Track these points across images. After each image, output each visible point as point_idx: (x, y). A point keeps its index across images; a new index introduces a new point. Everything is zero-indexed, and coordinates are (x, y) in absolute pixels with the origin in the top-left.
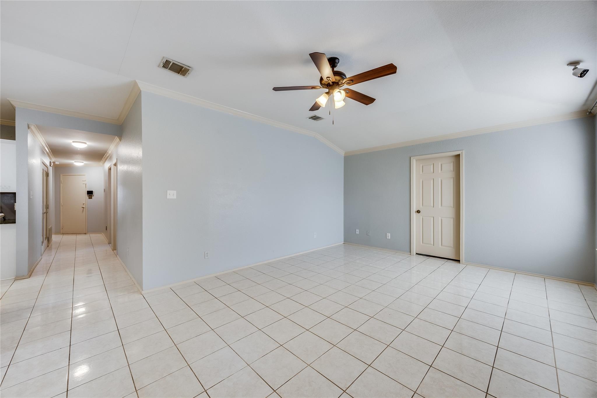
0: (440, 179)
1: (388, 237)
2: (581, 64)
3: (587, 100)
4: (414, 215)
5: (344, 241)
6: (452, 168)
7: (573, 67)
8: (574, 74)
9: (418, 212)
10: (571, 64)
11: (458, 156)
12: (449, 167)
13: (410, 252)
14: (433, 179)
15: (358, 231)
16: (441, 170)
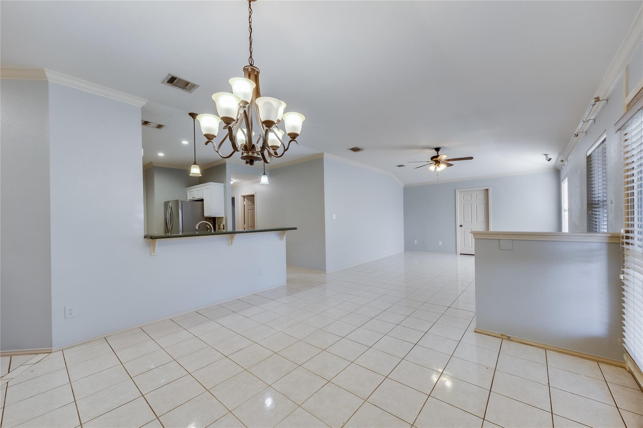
0: (475, 204)
1: (440, 244)
2: (549, 155)
3: (555, 164)
4: (458, 228)
5: (404, 250)
6: (483, 198)
7: (546, 156)
8: (546, 159)
9: (461, 226)
10: (545, 155)
11: (487, 190)
12: (482, 196)
13: (456, 253)
14: (471, 205)
15: (416, 242)
16: (476, 198)
